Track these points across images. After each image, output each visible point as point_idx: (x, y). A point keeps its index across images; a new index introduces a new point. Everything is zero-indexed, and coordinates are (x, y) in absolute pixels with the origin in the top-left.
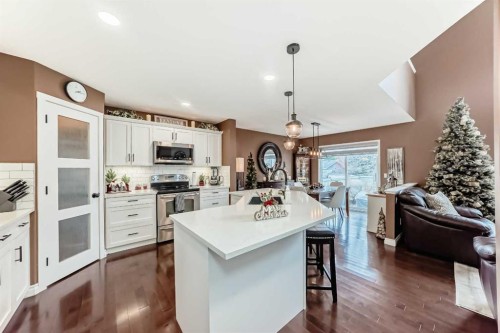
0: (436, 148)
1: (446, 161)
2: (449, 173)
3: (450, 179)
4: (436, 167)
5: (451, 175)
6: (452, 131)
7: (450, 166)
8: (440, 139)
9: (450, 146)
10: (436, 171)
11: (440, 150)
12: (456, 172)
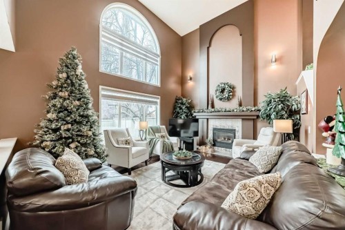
0: (50, 93)
1: (63, 109)
2: (67, 123)
3: (68, 130)
4: (51, 116)
5: (70, 126)
6: (68, 77)
7: (68, 116)
8: (55, 83)
9: (67, 94)
10: (50, 121)
11: (55, 96)
12: (74, 122)
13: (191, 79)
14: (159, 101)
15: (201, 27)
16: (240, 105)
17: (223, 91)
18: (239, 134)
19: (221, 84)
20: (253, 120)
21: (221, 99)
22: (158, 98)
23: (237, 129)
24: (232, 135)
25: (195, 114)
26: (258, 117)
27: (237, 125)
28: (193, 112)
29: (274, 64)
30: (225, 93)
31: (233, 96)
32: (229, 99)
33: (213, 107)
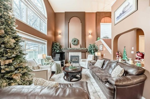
13: (60, 34)
14: (46, 43)
15: (66, 12)
16: (81, 47)
17: (75, 41)
18: (80, 57)
19: (74, 38)
20: (85, 53)
21: (74, 44)
22: (46, 41)
23: (80, 56)
24: (78, 58)
25: (63, 50)
26: (87, 51)
27: (80, 54)
28: (62, 49)
29: (90, 35)
30: (76, 42)
31: (79, 43)
32: (77, 45)
33: (71, 47)
